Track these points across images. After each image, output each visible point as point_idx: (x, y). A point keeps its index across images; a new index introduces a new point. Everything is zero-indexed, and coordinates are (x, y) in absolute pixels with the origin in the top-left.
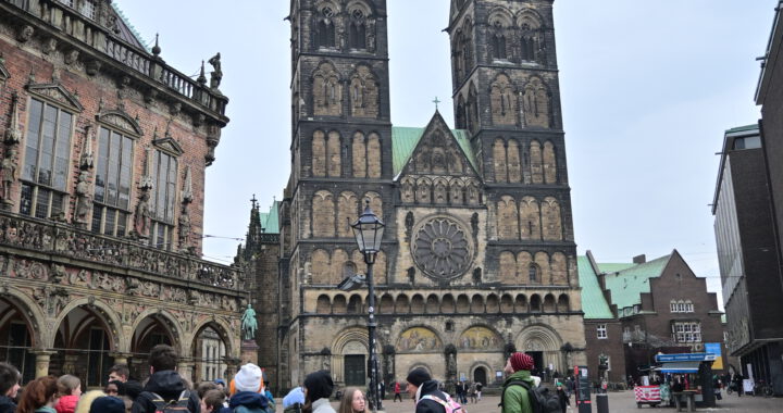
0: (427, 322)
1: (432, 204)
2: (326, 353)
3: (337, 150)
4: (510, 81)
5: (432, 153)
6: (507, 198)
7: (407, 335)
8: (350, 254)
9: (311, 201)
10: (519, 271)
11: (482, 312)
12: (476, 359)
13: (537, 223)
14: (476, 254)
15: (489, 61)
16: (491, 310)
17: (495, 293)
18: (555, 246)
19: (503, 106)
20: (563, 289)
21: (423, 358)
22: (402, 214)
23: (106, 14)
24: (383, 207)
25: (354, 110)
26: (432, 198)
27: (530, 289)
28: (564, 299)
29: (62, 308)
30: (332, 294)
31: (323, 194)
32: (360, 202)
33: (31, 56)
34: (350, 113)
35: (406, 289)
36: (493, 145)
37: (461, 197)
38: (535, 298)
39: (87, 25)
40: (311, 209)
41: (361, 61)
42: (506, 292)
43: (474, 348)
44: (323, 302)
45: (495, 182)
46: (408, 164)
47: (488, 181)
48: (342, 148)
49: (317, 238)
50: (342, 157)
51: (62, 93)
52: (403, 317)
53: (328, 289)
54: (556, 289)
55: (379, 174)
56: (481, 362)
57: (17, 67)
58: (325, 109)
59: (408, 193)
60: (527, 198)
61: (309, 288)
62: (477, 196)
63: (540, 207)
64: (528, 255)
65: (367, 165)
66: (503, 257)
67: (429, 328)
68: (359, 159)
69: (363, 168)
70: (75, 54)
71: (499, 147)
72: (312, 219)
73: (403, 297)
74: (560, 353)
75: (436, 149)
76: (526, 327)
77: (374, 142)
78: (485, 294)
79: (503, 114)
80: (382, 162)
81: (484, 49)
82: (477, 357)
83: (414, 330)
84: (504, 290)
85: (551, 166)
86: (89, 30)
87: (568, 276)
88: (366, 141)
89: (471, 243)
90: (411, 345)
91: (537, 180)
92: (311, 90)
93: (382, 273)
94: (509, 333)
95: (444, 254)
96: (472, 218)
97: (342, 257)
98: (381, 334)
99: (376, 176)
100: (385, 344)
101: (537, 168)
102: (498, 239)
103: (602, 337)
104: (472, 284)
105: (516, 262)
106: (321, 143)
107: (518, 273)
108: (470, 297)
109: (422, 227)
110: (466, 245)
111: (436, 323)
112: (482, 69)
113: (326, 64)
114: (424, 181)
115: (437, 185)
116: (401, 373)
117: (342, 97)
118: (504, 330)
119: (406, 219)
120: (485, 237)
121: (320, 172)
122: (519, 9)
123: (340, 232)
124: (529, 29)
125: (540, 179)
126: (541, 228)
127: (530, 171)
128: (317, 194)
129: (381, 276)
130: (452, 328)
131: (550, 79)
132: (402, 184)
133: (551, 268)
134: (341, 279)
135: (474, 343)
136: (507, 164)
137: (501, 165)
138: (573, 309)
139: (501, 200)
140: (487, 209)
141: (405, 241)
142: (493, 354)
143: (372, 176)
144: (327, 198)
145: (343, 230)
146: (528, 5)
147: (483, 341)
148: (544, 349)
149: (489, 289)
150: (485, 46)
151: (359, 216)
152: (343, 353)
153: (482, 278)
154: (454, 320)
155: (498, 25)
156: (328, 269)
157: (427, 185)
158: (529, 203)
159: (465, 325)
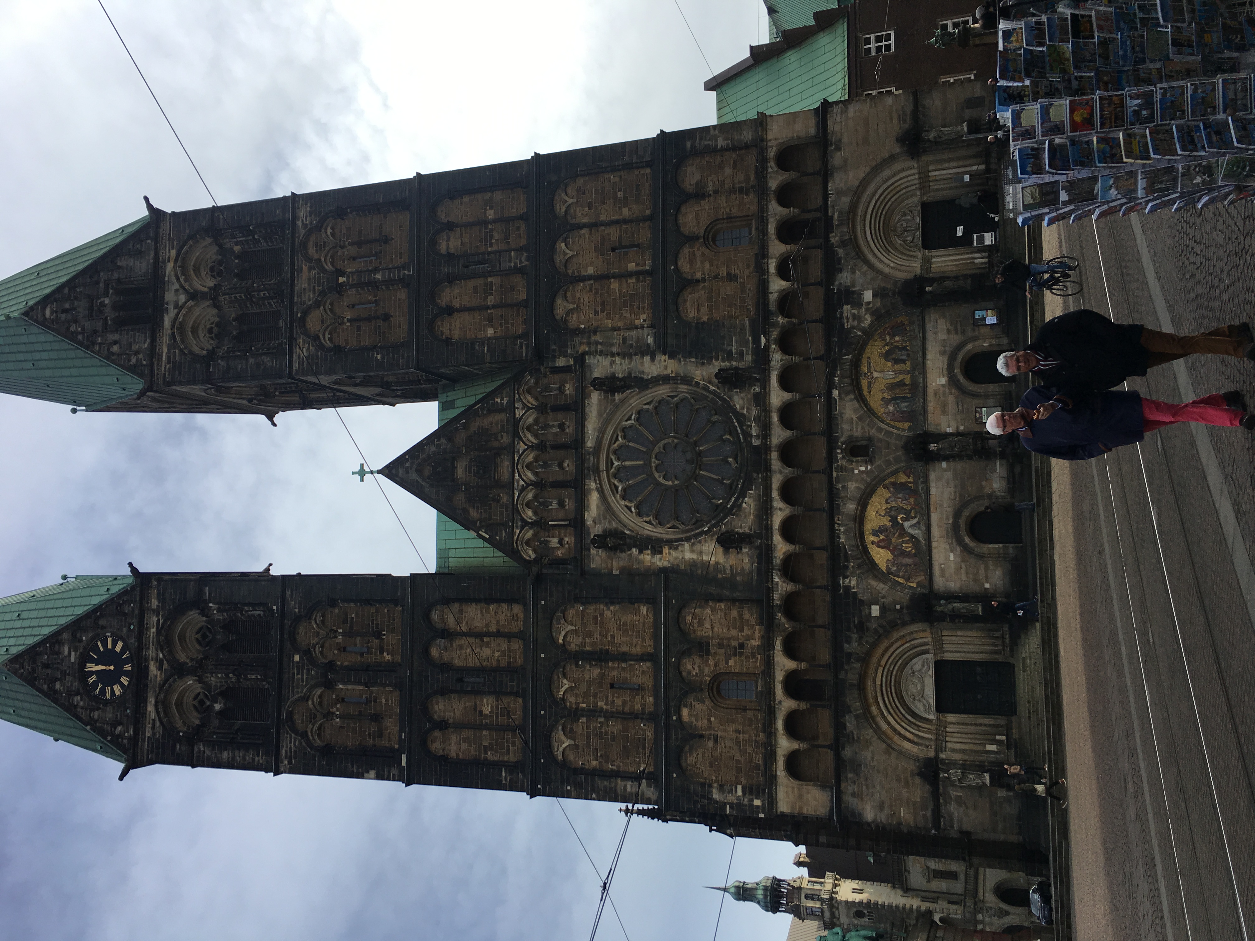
0: (851, 507)
1: (578, 485)
2: (932, 772)
3: (467, 701)
4: (317, 304)
5: (467, 485)
6: (561, 307)
7: (882, 557)
8: (691, 687)
10: (723, 272)
11: (822, 367)
12: (943, 381)
13: (614, 233)
14: (687, 380)
15: (279, 351)
16: (817, 343)
17: (775, 334)
19: (369, 319)
20: (764, 160)
21: (940, 521)
22: (601, 560)
24: (586, 602)
25: (387, 657)
26: (563, 485)
27: (765, 247)
28: (787, 156)
30: (785, 744)
31: (561, 744)
32: (576, 656)
34: (391, 667)
35: (769, 558)
36: (448, 341)
37: (560, 416)
38: (787, 231)
40: (593, 773)
41: (287, 637)
42: (772, 307)
43: (914, 385)
44: (804, 767)
45: (524, 336)
46: (491, 541)
47: (524, 351)
48: (463, 691)
49: (657, 767)
50: (480, 693)
52: (838, 567)
53: (770, 755)
54: (764, 180)
55: (517, 609)
56: (951, 368)
58: (387, 723)
59: (554, 542)
60: (559, 259)
61: (772, 801)
62: (557, 377)
63: (579, 227)
64: (686, 251)
65: (498, 634)
66: (691, 314)
67: (863, 503)
68: (486, 652)
69: (503, 643)
71: (453, 328)
72: (616, 774)
73: (790, 568)
74: (925, 158)
75: (460, 472)
76: (860, 254)
77: (449, 616)
78: (777, 358)
79: (387, 317)
80: (491, 600)
81: (257, 365)
82: (937, 379)
83: (869, 539)
84: (767, 313)
85: (489, 203)
87: (734, 149)
89: (663, 391)
90: (908, 547)
91: (520, 235)
92: (345, 752)
93: (735, 613)
94: (874, 296)
95: (689, 455)
96: (606, 392)
97: (699, 706)
98: (882, 626)
99: (521, 615)
100: (907, 618)
101: (496, 236)
102: (652, 326)
103: (892, 42)
104: (757, 390)
105: (704, 280)
106: (454, 738)
107: (729, 274)
108: (787, 396)
109: (629, 508)
110: (668, 403)
111: (852, 486)
112: (296, 366)
113: (296, 717)
114: (528, 505)
115: (536, 474)
116: (981, 577)
117: (360, 683)
118: (867, 310)
119: (611, 549)
120: (647, 358)
121: (514, 744)
122: (177, 286)
123: (643, 705)
124: (220, 263)
125: (518, 228)
126: (625, 221)
127: (499, 252)
128: (560, 758)
129: (741, 615)
130: (864, 443)
131: (311, 213)
132: (533, 556)
133: (716, 192)
134: (750, 714)
135: (901, 384)
136: (488, 308)
137: (490, 321)
138: (812, 131)
139: (566, 322)
140: (584, 354)
141: (661, 552)
142: (930, 335)
143: (520, 623)
144: (569, 733)
145: (638, 699)
146: (170, 266)
147: (897, 361)
148: (915, 199)
149: (767, 347)
150: (252, 361)
151: (607, 661)
152: (932, 717)
153: (741, 365)
154: (843, 439)
155: (215, 330)
156: (729, 743)
157: (536, 497)
158: (570, 253)
159: (855, 411)
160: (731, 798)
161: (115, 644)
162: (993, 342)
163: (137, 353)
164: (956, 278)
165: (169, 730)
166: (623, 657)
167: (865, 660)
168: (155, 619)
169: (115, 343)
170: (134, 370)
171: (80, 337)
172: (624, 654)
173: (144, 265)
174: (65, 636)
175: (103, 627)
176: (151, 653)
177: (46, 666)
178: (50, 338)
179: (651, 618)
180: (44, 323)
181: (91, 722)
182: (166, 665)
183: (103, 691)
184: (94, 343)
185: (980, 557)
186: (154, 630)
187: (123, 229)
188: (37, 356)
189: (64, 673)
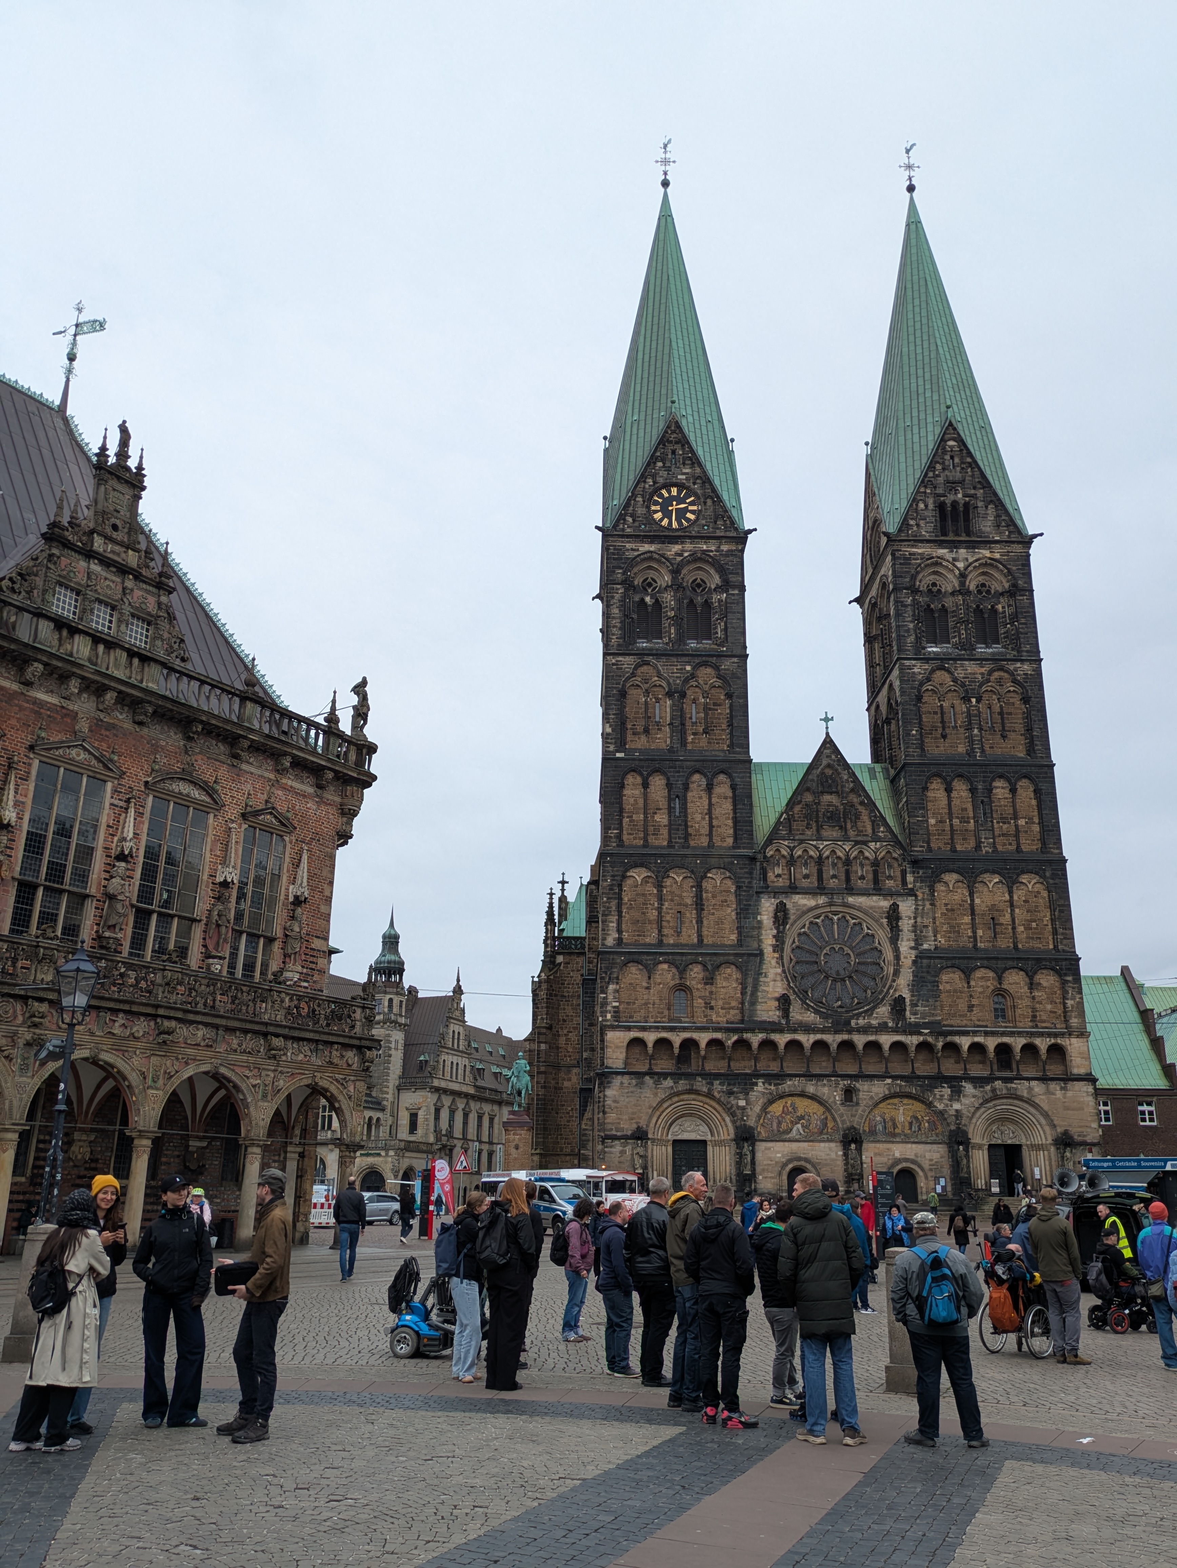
0: (811, 1089)
1: (820, 889)
2: (640, 1135)
3: (663, 803)
4: (955, 680)
5: (819, 803)
6: (951, 878)
7: (777, 1108)
8: (682, 971)
9: (620, 886)
10: (975, 1002)
11: (907, 1072)
12: (897, 1155)
13: (1006, 919)
14: (897, 973)
15: (919, 648)
16: (924, 1068)
17: (930, 1039)
18: (1038, 960)
19: (943, 722)
20: (1056, 1035)
21: (803, 1149)
22: (767, 907)
23: (166, 635)
24: (737, 895)
25: (690, 738)
26: (820, 878)
27: (993, 1034)
28: (1058, 1051)
30: (650, 1038)
31: (638, 875)
32: (699, 886)
33: (41, 704)
34: (684, 743)
35: (774, 1031)
36: (925, 788)
37: (870, 876)
38: (1004, 1050)
39: (132, 654)
40: (620, 899)
41: (703, 660)
42: (949, 1039)
43: (894, 1135)
44: (637, 1050)
45: (930, 849)
46: (778, 823)
47: (918, 849)
48: (670, 800)
49: (626, 944)
50: (670, 813)
51: (90, 753)
52: (770, 1078)
53: (644, 1029)
54: (1041, 1035)
55: (730, 841)
56: (906, 1160)
57: (19, 720)
58: (643, 738)
59: (778, 870)
60: (986, 877)
61: (613, 1028)
62: (898, 874)
63: (1011, 893)
64: (991, 974)
65: (711, 826)
66: (944, 977)
67: (813, 1098)
68: (698, 817)
69: (705, 830)
70: (110, 696)
71: (936, 792)
72: (620, 915)
73: (768, 1045)
74: (1053, 1149)
75: (827, 798)
76: (987, 1101)
77: (723, 788)
78: (912, 1041)
79: (944, 737)
80: (736, 821)
81: (908, 631)
82: (898, 1151)
83: (789, 1101)
84: (945, 1034)
85: (1030, 821)
86: (136, 661)
87: (1065, 1012)
88: (710, 788)
89: (889, 954)
90: (784, 1126)
91: (1006, 846)
92: (622, 707)
93: (734, 1004)
94: (957, 1111)
95: (842, 972)
96: (888, 912)
97: (669, 976)
98: (732, 1106)
99: (725, 844)
100: (738, 1124)
101: (1006, 826)
102: (936, 948)
103: (1148, 1123)
104: (890, 1025)
105: (969, 987)
106: (637, 792)
107: (973, 1006)
108: (886, 1047)
109: (804, 927)
110: (879, 958)
111: (826, 1090)
112: (907, 663)
113: (645, 667)
114: (805, 851)
115: (828, 857)
116: (766, 1174)
117: (672, 719)
118: (947, 1105)
119: (776, 914)
120: (913, 944)
121: (635, 838)
122: (970, 560)
123: (667, 936)
124: (988, 592)
125: (1010, 844)
126: (1014, 928)
127: (993, 830)
128: (628, 874)
129: (732, 1008)
130: (855, 1099)
131: (1026, 674)
132: (769, 855)
133: (1034, 998)
134: (666, 1012)
135: (895, 1126)
136: (951, 820)
137: (941, 822)
138: (1075, 1071)
139: (939, 881)
140: (916, 896)
141: (774, 951)
142: (928, 1147)
143: (719, 844)
144: (646, 880)
145: (671, 932)
146: (987, 553)
147: (911, 1124)
148: (1023, 1141)
149: (920, 1034)
150: (911, 626)
151: (696, 909)
152: (670, 1137)
153: (908, 1013)
154: (857, 1085)
155: (935, 589)
156: (646, 997)
157: (811, 857)
158: (991, 886)
159: (877, 1094)
160: (610, 997)
161: (693, 512)
162: (924, 1190)
163: (918, 525)
164: (968, 1167)
165: (632, 563)
166: (700, 921)
167: (709, 1095)
168: (713, 548)
169: (926, 506)
170: (904, 524)
171: (931, 474)
172: (702, 922)
173: (988, 529)
174: (698, 470)
175: (705, 503)
176: (689, 546)
177: (674, 452)
178: (931, 447)
179: (729, 943)
180: (943, 440)
181: (634, 495)
182: (679, 559)
183: (656, 503)
184: (926, 487)
185: (780, 1174)
186: (705, 547)
187: (1018, 510)
188: (916, 430)
189: (668, 469)
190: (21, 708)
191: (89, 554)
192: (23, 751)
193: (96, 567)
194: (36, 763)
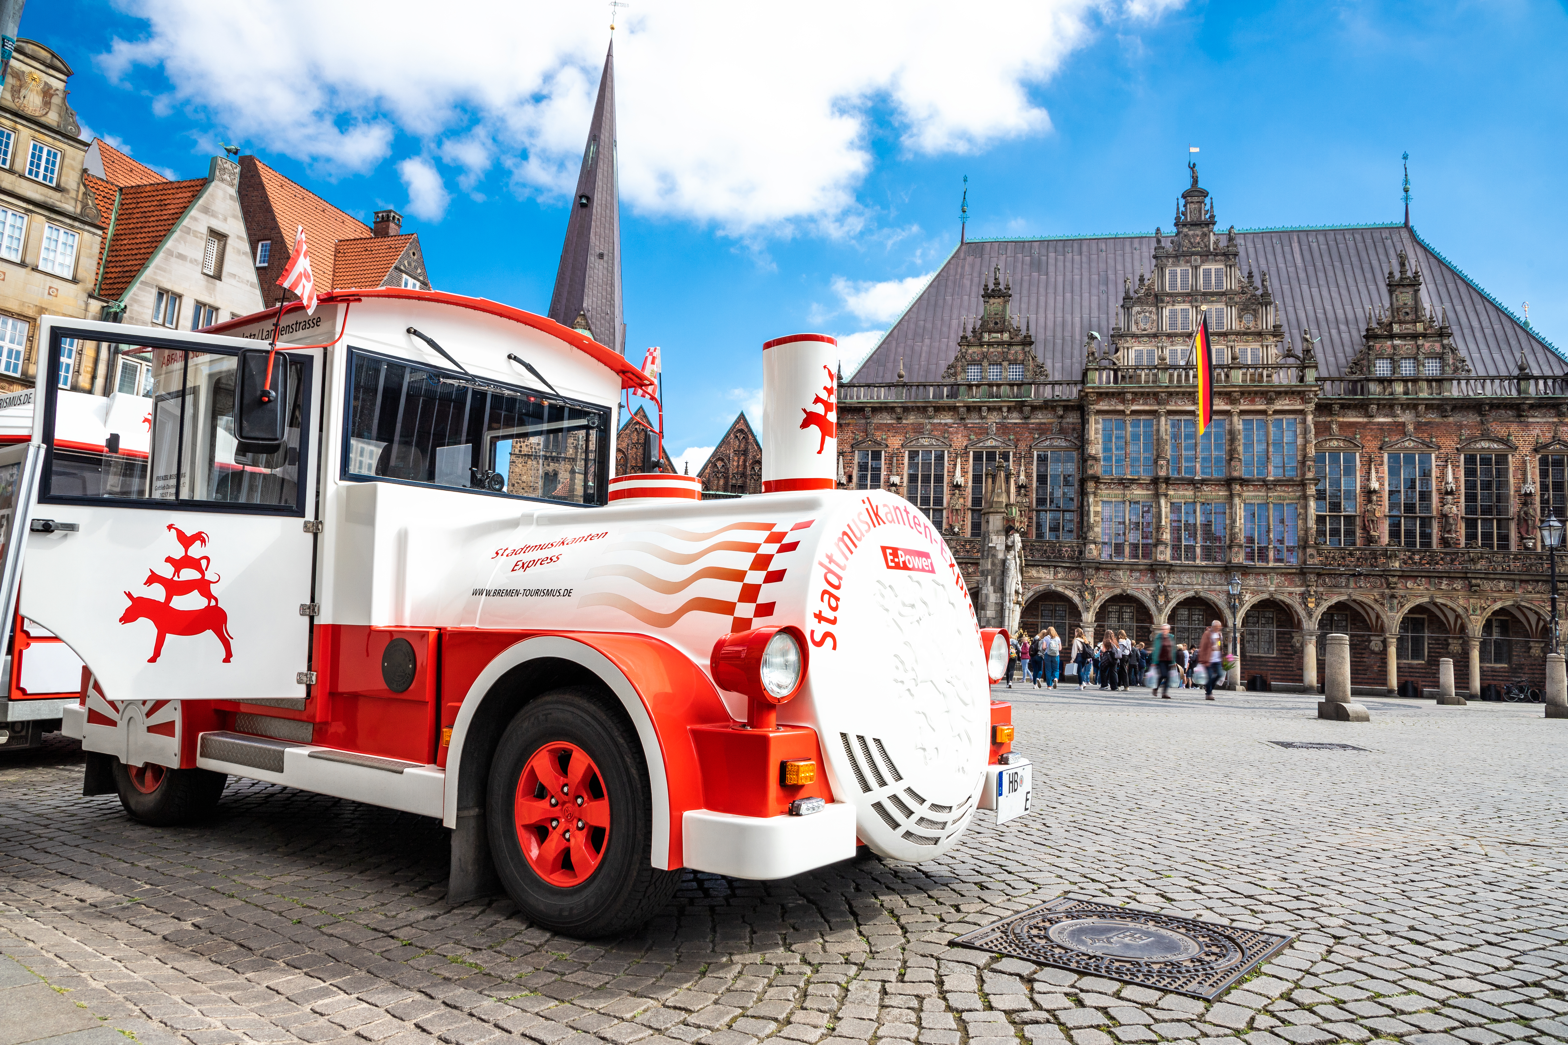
29: (1402, 606)
33: (1382, 424)
39: (1429, 381)
51: (1417, 442)
57: (1371, 436)
70: (1421, 408)
86: (1434, 384)
190: (1372, 430)
191: (1392, 337)
192: (1377, 451)
193: (1397, 342)
194: (1386, 456)
